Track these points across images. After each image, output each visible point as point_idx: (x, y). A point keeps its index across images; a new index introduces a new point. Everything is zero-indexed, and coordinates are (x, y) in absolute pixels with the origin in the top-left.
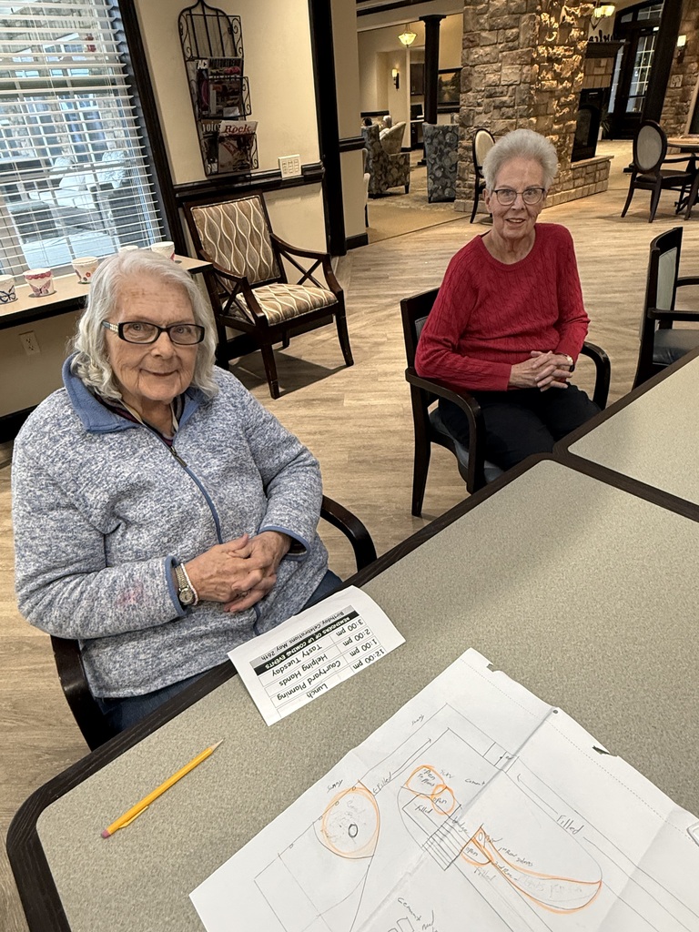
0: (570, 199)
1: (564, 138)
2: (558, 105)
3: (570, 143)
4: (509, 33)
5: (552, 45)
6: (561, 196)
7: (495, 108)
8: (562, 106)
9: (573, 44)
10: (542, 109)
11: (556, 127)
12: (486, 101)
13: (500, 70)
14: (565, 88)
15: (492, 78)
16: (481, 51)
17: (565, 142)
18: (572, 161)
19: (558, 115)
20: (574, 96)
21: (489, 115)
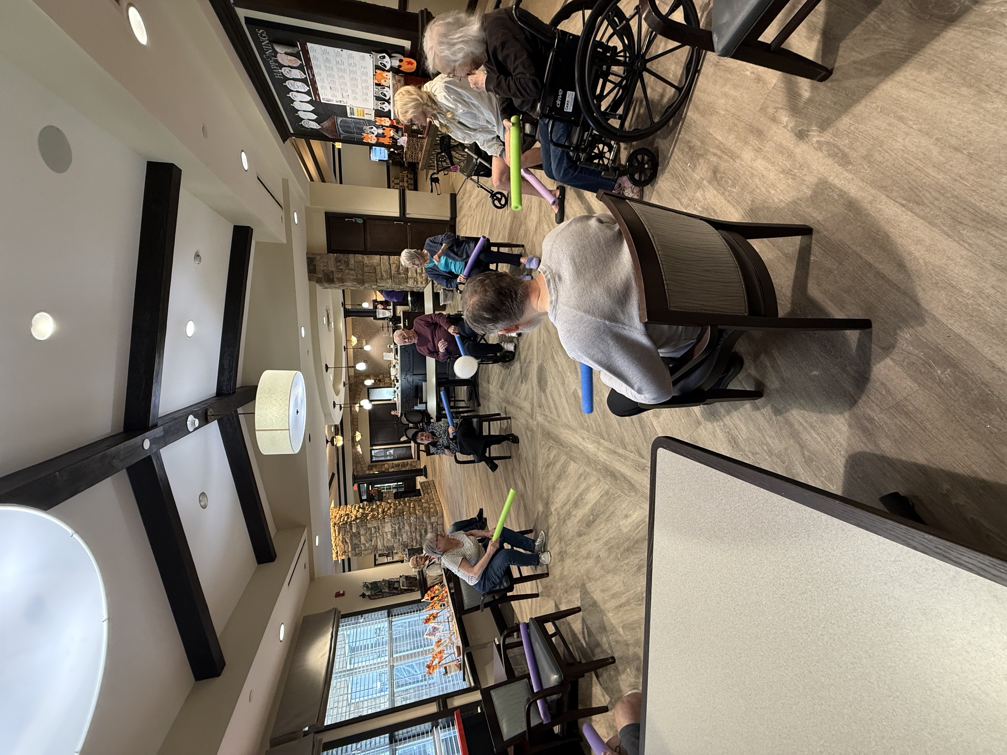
1: (412, 501)
2: (400, 506)
3: (414, 498)
4: (373, 531)
5: (378, 513)
7: (400, 532)
8: (400, 504)
9: (378, 507)
10: (401, 511)
11: (408, 505)
12: (398, 537)
13: (386, 533)
14: (393, 505)
15: (389, 536)
16: (379, 543)
17: (414, 500)
18: (421, 496)
19: (403, 505)
20: (397, 502)
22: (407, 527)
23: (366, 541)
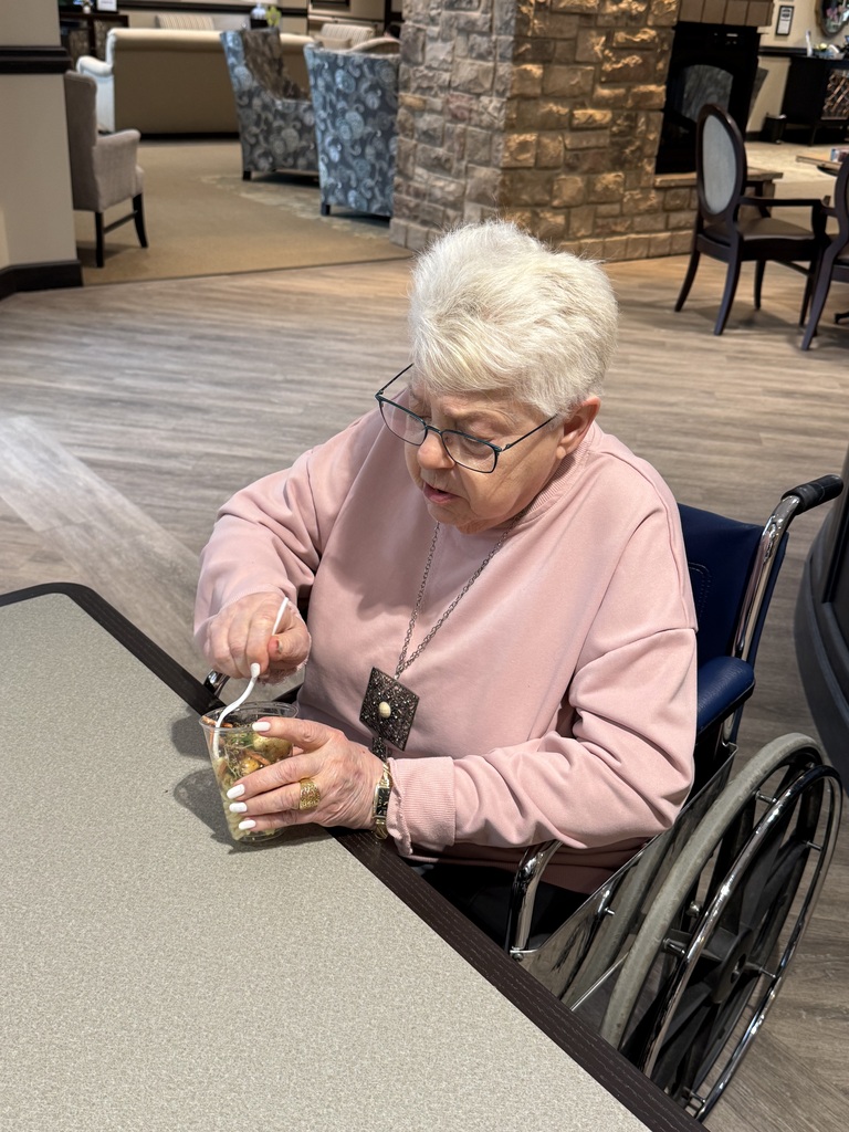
0: (652, 251)
1: (632, 119)
2: (606, 45)
3: (648, 131)
6: (627, 243)
7: (461, 31)
8: (628, 48)
11: (605, 92)
12: (446, 14)
14: (624, 12)
17: (633, 128)
18: (660, 170)
19: (608, 67)
20: (653, 33)
21: (449, 46)
22: (468, 70)
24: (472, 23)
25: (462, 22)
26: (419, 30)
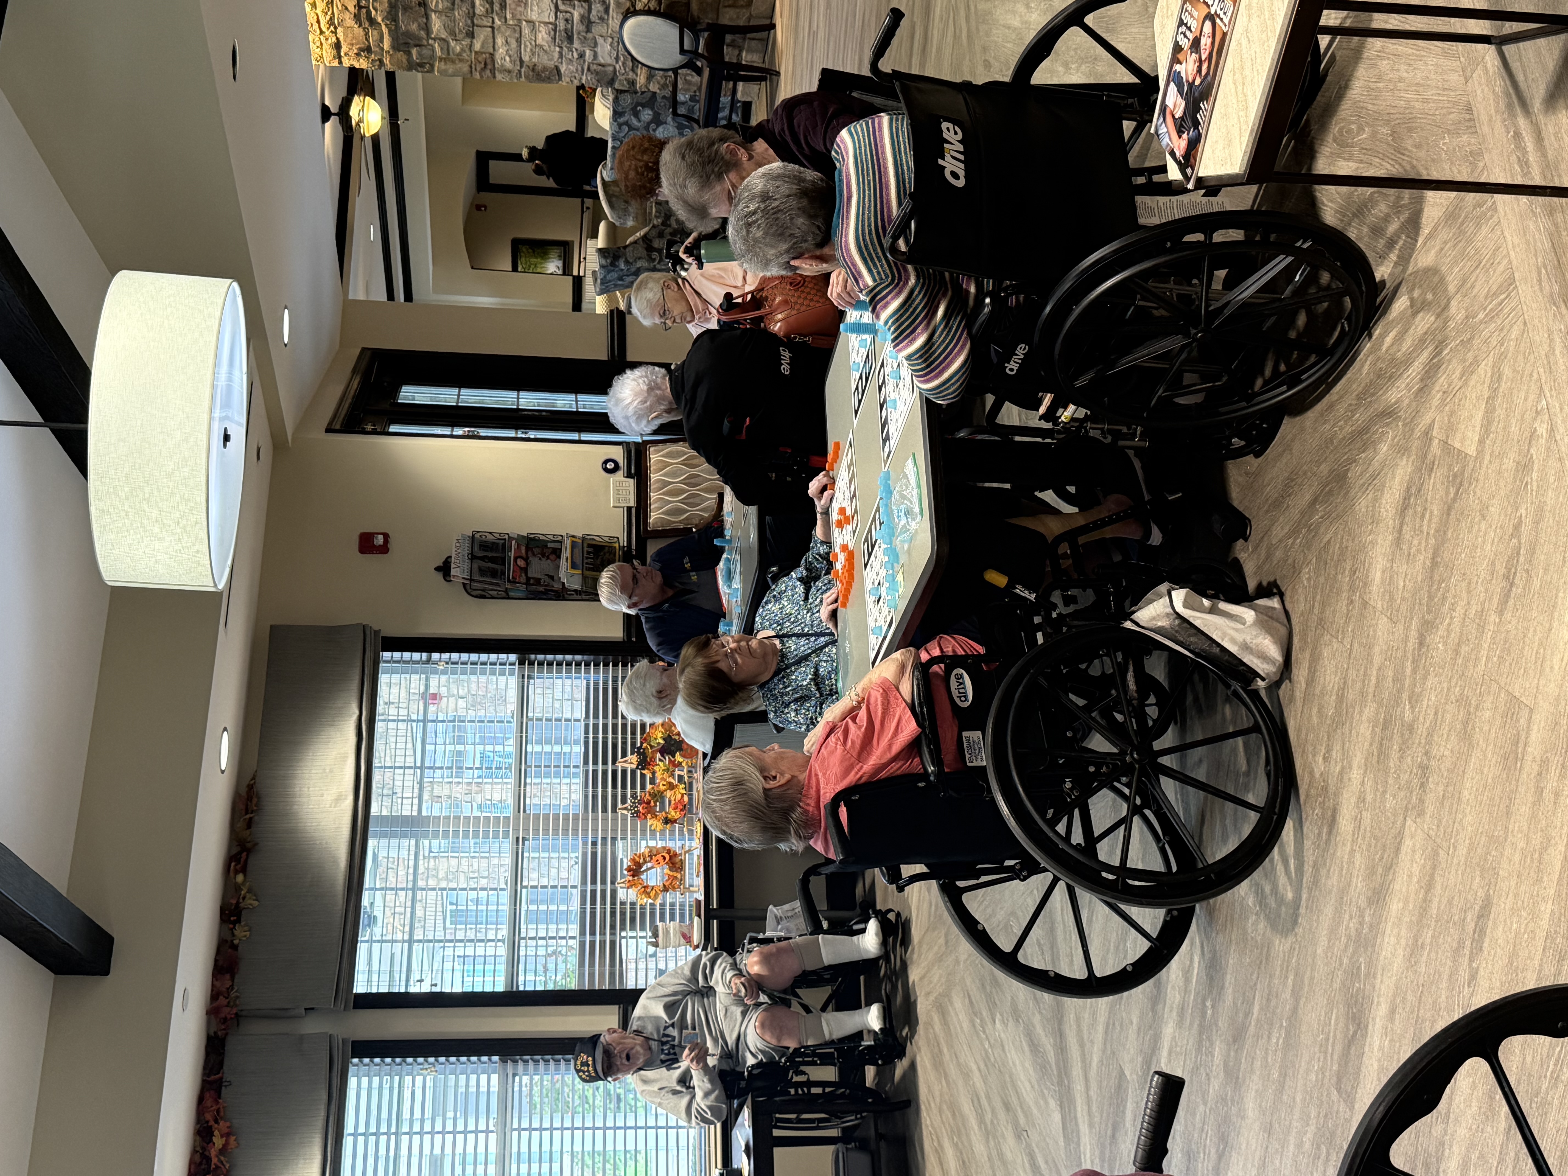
4: (480, 9)
7: (588, 30)
12: (576, 44)
13: (532, 23)
15: (543, 36)
16: (501, 51)
21: (600, 41)
23: (452, 33)
24: (582, 17)
25: (582, 28)
26: (589, 69)
